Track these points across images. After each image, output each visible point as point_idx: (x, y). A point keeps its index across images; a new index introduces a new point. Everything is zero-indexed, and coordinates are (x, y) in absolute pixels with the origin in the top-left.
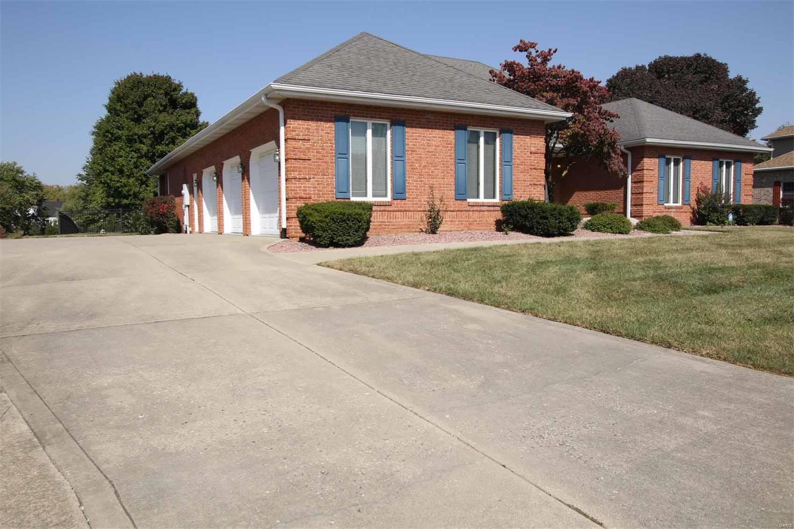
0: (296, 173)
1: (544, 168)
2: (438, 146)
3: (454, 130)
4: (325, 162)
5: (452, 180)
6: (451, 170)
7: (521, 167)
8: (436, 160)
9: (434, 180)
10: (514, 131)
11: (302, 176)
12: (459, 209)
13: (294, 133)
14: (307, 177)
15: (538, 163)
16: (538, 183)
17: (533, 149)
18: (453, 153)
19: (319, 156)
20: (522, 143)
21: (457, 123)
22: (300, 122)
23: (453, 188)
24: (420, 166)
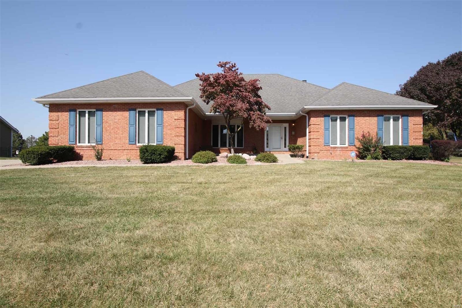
0: (52, 134)
1: (184, 127)
2: (120, 119)
3: (128, 111)
4: (65, 129)
5: (127, 135)
6: (127, 130)
7: (169, 127)
8: (119, 126)
9: (118, 135)
10: (164, 109)
11: (54, 135)
12: (131, 149)
13: (51, 118)
14: (56, 135)
15: (179, 124)
16: (180, 135)
17: (176, 118)
18: (128, 122)
19: (62, 126)
20: (169, 115)
21: (130, 108)
22: (54, 113)
23: (128, 138)
24: (110, 129)
